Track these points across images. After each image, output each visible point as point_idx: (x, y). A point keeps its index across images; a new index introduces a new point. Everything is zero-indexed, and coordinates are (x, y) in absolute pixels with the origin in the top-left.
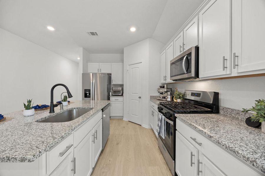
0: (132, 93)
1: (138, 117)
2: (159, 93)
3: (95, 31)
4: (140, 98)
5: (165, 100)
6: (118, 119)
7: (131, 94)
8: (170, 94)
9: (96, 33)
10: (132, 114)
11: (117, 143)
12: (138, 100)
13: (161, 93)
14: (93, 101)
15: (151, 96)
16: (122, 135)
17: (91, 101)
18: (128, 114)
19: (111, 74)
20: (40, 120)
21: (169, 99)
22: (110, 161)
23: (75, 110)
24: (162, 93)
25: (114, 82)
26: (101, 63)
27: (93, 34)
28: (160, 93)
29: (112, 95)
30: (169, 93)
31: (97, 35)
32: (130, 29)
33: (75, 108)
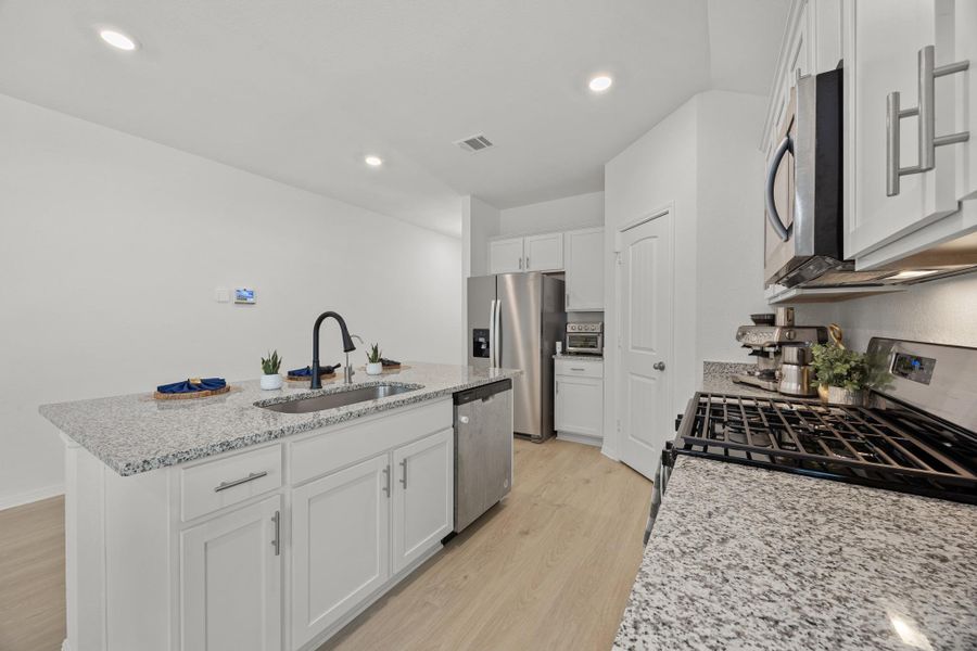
0: (634, 348)
1: (653, 450)
2: (745, 349)
3: (479, 135)
4: (661, 367)
5: (770, 385)
6: (586, 446)
7: (630, 350)
8: (795, 360)
9: (481, 138)
10: (632, 436)
11: (525, 530)
12: (654, 379)
13: (755, 353)
14: (497, 368)
15: (707, 364)
16: (559, 506)
17: (492, 369)
18: (619, 430)
19: (563, 273)
20: (272, 402)
21: (791, 384)
22: (466, 577)
23: (381, 389)
24: (762, 353)
25: (572, 305)
26: (528, 239)
27: (475, 144)
28: (750, 351)
29: (564, 352)
30: (791, 353)
31: (489, 144)
32: (586, 86)
33: (384, 385)
